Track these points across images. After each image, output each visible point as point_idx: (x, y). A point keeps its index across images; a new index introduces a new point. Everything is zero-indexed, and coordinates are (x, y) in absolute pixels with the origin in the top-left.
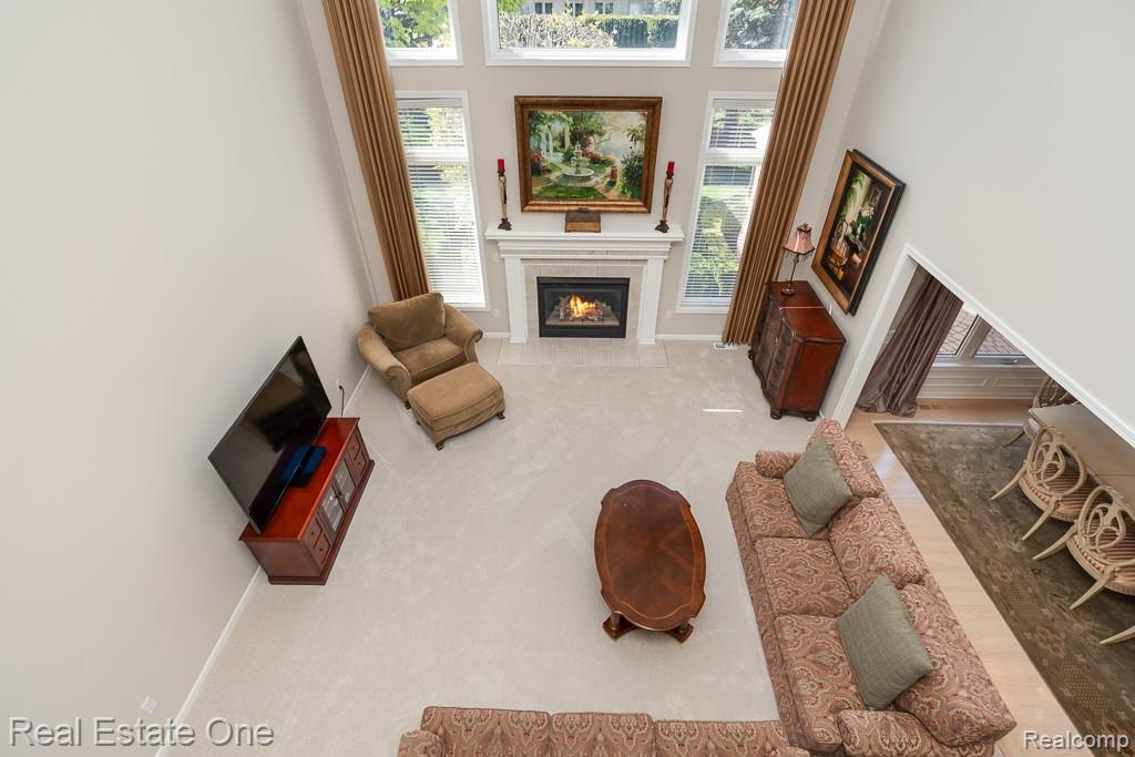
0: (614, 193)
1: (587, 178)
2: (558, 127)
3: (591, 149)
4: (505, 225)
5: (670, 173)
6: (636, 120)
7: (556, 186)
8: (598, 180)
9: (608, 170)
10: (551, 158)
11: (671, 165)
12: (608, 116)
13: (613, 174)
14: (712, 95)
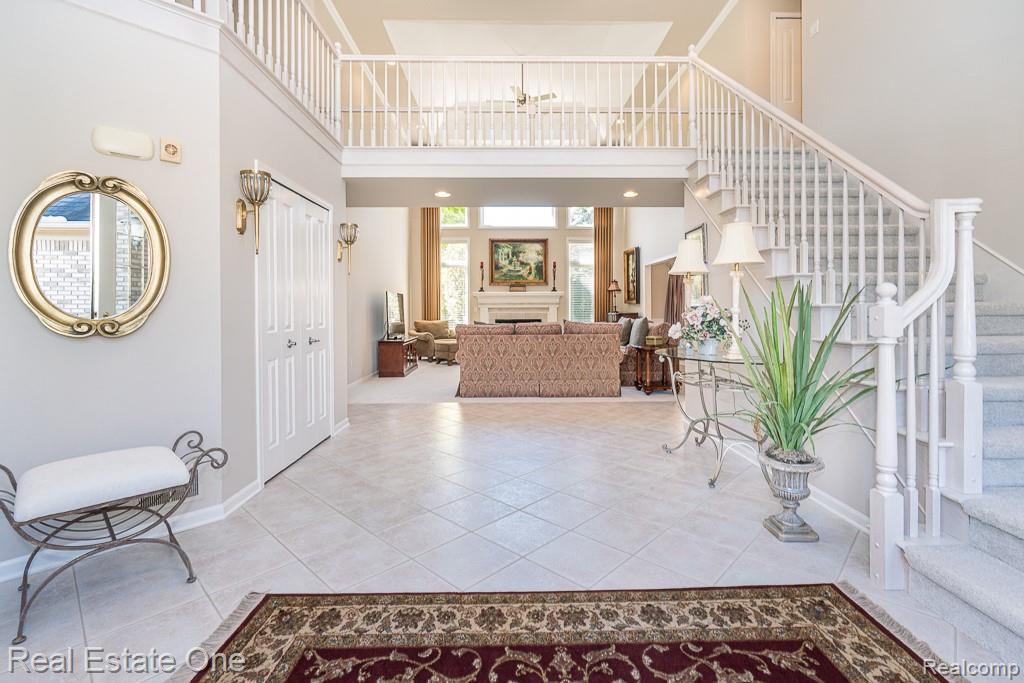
0: (531, 278)
1: (519, 271)
2: (506, 250)
3: (520, 259)
4: (482, 290)
5: (555, 267)
6: (538, 247)
7: (505, 275)
8: (524, 272)
9: (528, 267)
10: (503, 262)
11: (555, 263)
12: (527, 245)
13: (530, 269)
14: (568, 239)
